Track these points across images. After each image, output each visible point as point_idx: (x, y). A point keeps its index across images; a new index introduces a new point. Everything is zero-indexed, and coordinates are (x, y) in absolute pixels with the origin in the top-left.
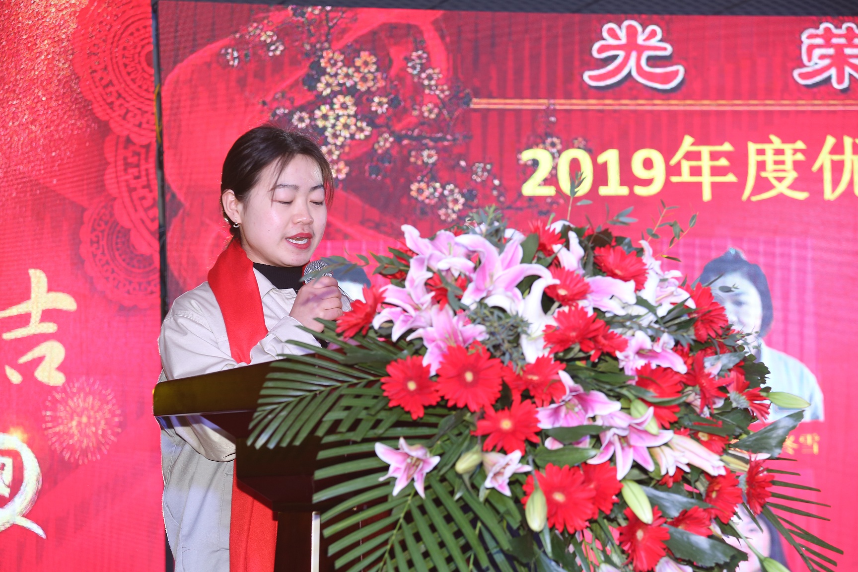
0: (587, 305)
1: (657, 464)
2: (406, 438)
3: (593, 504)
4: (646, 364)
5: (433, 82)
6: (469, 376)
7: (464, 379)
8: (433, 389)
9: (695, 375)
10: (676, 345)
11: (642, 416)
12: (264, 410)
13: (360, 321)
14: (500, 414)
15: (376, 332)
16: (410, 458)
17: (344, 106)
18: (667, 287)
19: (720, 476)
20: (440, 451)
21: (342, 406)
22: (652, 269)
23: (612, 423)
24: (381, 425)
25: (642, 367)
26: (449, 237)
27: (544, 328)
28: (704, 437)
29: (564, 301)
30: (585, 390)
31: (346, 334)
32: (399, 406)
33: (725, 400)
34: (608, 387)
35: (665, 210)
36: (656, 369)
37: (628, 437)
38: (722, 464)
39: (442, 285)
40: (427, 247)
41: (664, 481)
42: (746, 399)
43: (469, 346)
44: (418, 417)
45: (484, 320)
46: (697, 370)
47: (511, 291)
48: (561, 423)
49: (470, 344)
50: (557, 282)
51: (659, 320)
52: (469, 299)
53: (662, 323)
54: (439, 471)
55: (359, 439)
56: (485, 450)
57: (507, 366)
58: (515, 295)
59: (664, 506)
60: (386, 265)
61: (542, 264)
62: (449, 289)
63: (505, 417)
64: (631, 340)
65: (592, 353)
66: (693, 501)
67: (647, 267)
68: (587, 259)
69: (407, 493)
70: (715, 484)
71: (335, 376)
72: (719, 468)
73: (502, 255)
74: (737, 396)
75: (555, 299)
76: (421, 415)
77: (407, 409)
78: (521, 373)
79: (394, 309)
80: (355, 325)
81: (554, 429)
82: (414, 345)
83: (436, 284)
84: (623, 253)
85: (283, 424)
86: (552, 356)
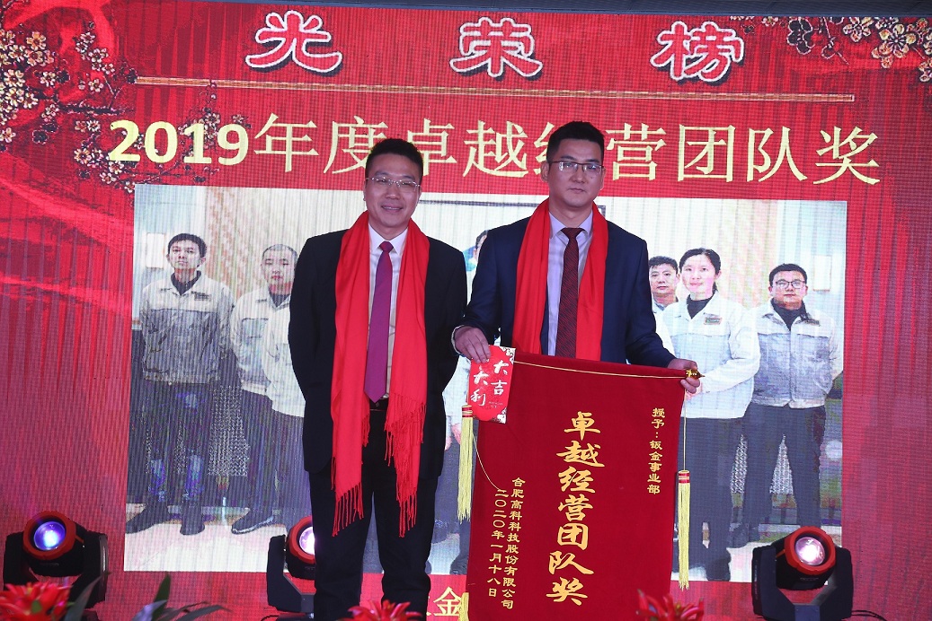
5: (100, 61)
17: (14, 79)
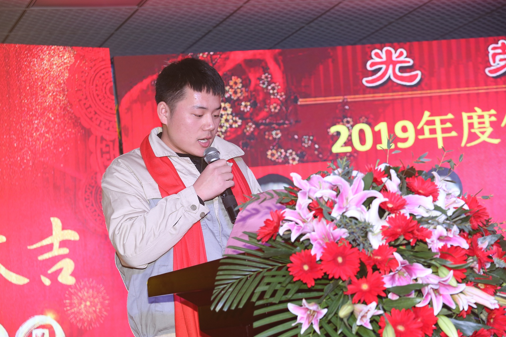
0: (406, 212)
1: (457, 304)
2: (306, 299)
3: (422, 331)
4: (444, 245)
5: (275, 91)
6: (340, 260)
7: (337, 262)
8: (319, 268)
9: (473, 250)
10: (460, 232)
11: (446, 276)
12: (219, 289)
13: (271, 231)
14: (360, 280)
15: (281, 237)
16: (309, 311)
17: (225, 109)
18: (451, 198)
19: (496, 309)
20: (326, 306)
21: (265, 283)
22: (440, 188)
23: (429, 282)
24: (290, 292)
25: (442, 247)
26: (318, 178)
27: (381, 228)
28: (482, 286)
29: (392, 211)
30: (409, 263)
31: (264, 240)
32: (299, 280)
33: (491, 264)
34: (423, 260)
35: (445, 153)
36: (451, 248)
37: (439, 289)
38: (496, 302)
39: (320, 207)
40: (306, 185)
41: (461, 314)
42: (504, 261)
43: (338, 242)
44: (311, 286)
45: (345, 225)
46: (474, 246)
47: (360, 207)
48: (396, 284)
49: (339, 240)
50: (387, 200)
51: (449, 218)
52: (336, 214)
53: (451, 220)
54: (327, 317)
55: (277, 302)
56: (354, 303)
57: (362, 252)
58: (363, 209)
59: (463, 329)
60: (283, 198)
61: (376, 190)
62: (323, 208)
63: (364, 283)
64: (434, 231)
65: (411, 240)
66: (480, 325)
67: (437, 187)
68: (402, 185)
69: (309, 332)
70: (492, 314)
71: (258, 265)
72: (494, 304)
73: (352, 186)
74: (499, 260)
75: (386, 210)
76: (313, 285)
77: (304, 282)
78: (372, 255)
79: (290, 223)
80: (268, 234)
81: (393, 288)
82: (304, 244)
83: (315, 207)
84: (422, 180)
85: (231, 296)
86: (387, 244)
